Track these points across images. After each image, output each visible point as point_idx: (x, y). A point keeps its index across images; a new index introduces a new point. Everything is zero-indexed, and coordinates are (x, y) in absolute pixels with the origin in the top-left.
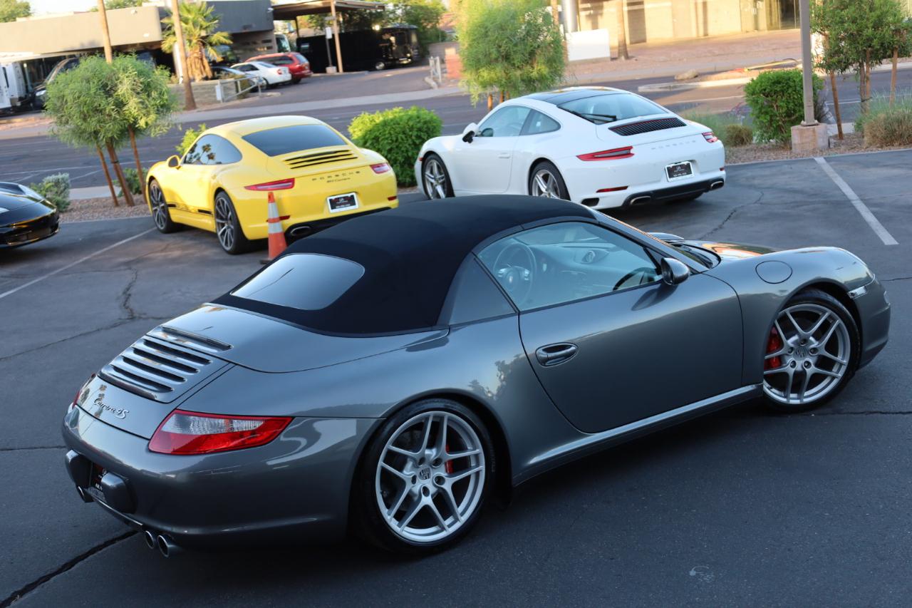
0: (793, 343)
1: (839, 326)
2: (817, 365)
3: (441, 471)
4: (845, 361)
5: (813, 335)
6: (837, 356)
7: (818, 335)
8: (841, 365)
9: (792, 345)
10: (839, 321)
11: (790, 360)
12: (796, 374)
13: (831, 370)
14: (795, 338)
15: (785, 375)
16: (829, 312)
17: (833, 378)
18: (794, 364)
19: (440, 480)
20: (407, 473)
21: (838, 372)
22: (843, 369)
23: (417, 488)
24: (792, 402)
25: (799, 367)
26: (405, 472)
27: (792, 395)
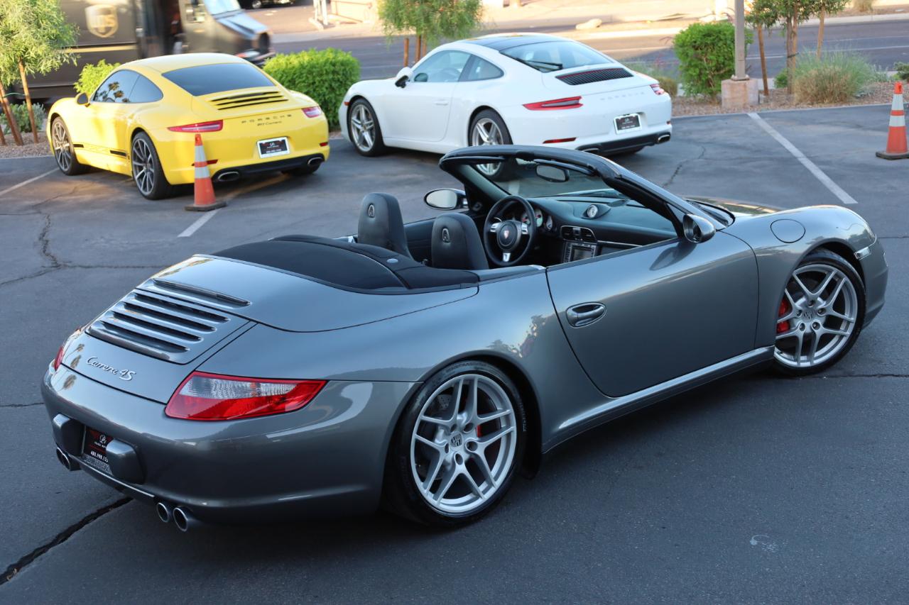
0: (801, 305)
1: (845, 284)
2: (825, 325)
3: (472, 436)
4: (852, 319)
8: (849, 322)
9: (800, 308)
10: (845, 279)
11: (798, 323)
12: (805, 336)
14: (802, 300)
16: (835, 271)
17: (841, 337)
18: (803, 326)
19: (471, 445)
20: (439, 442)
21: (846, 329)
22: (851, 327)
23: (450, 456)
24: (803, 365)
25: (807, 330)
26: (436, 441)
27: (803, 358)
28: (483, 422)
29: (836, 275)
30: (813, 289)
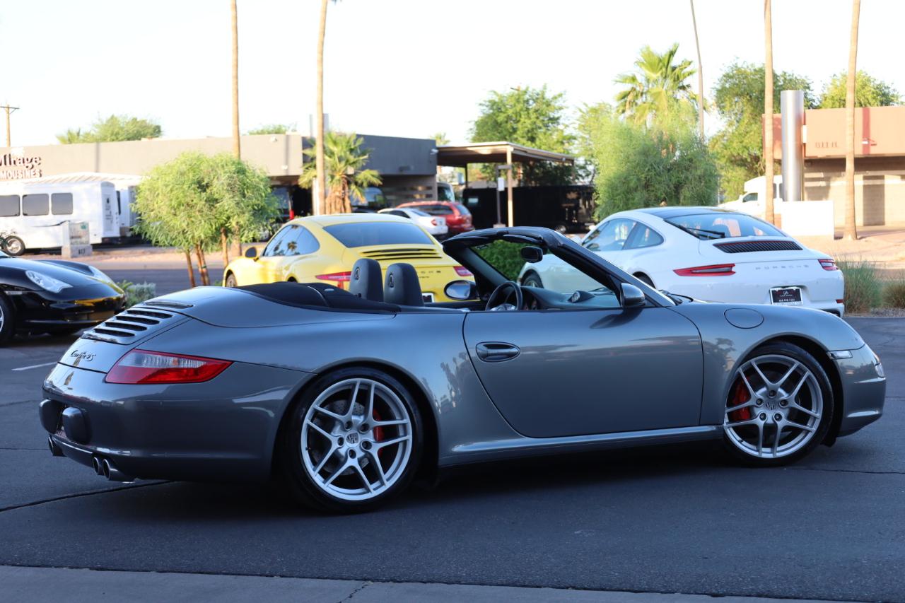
0: (761, 394)
1: (809, 378)
2: (789, 418)
5: (783, 386)
6: (810, 409)
7: (788, 387)
8: (815, 418)
9: (761, 397)
10: (808, 373)
11: (758, 411)
12: (766, 426)
13: (806, 424)
14: (764, 390)
15: (755, 427)
16: (797, 363)
17: (808, 432)
18: (764, 417)
21: (812, 427)
22: (817, 423)
25: (769, 420)
27: (764, 450)
28: (376, 425)
29: (798, 367)
30: (773, 380)
